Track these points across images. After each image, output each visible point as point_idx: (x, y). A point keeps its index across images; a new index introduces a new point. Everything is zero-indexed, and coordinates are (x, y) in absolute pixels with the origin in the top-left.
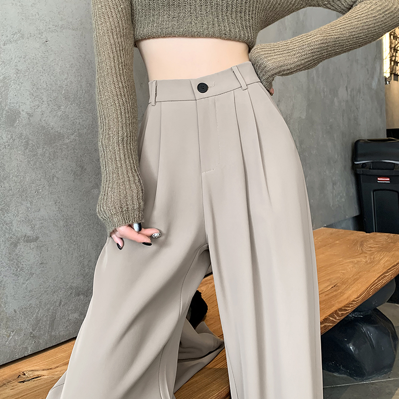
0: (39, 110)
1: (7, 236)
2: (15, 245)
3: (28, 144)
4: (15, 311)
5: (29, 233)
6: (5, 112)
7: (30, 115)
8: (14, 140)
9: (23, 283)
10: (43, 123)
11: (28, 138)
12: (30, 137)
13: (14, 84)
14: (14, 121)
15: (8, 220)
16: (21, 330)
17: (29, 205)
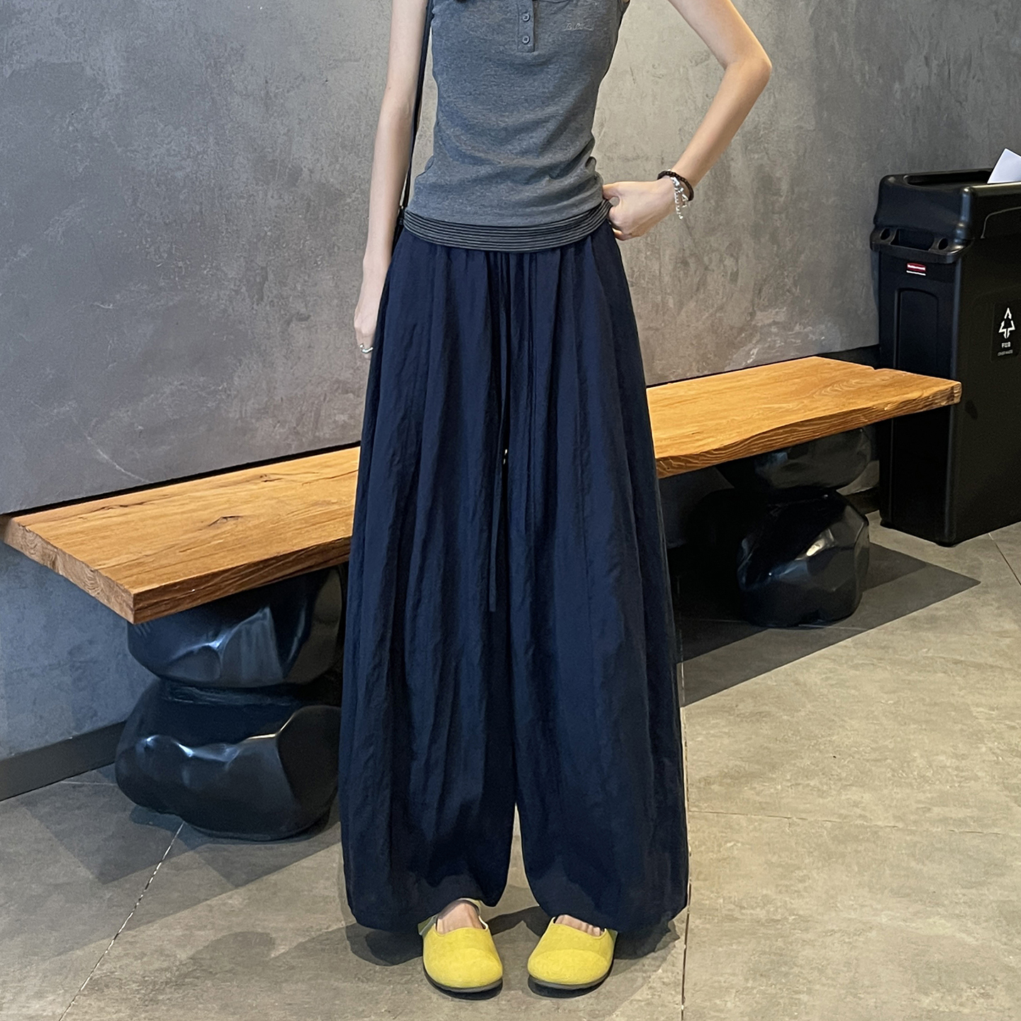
0: (319, 165)
1: (282, 312)
2: (288, 323)
3: (309, 205)
4: (282, 399)
5: (303, 310)
6: (287, 170)
7: (311, 171)
8: (295, 202)
9: (292, 368)
10: (323, 181)
11: (310, 200)
12: (312, 197)
13: (298, 135)
14: (297, 181)
15: (285, 294)
16: (285, 422)
17: (306, 278)
